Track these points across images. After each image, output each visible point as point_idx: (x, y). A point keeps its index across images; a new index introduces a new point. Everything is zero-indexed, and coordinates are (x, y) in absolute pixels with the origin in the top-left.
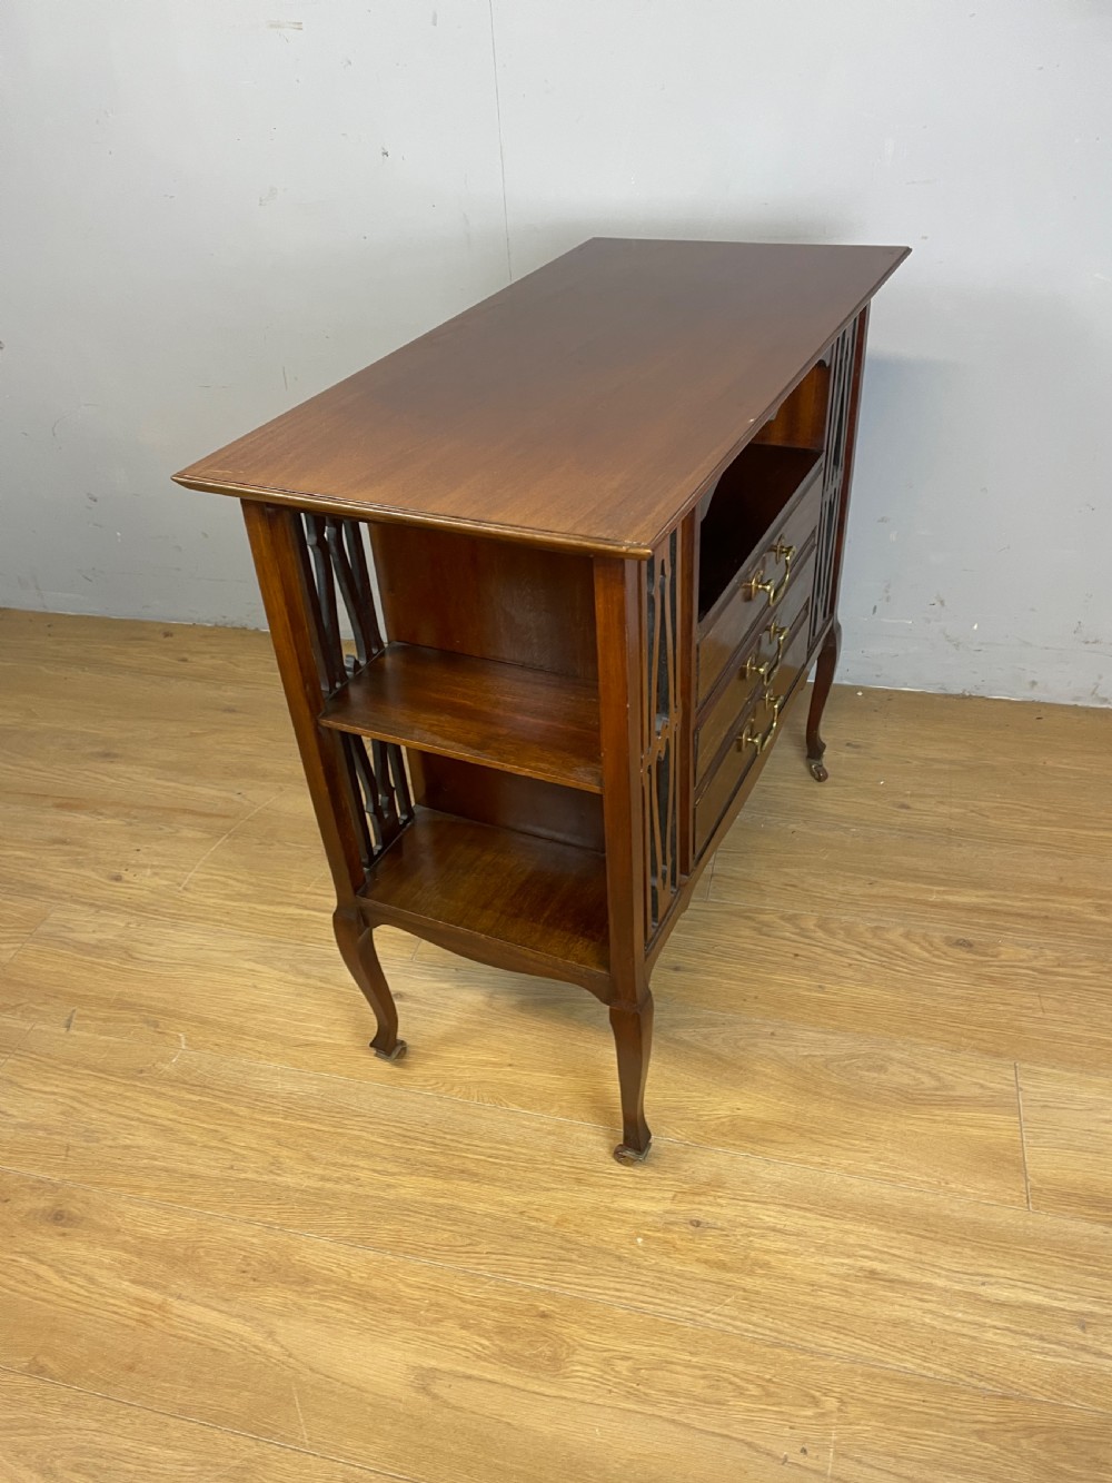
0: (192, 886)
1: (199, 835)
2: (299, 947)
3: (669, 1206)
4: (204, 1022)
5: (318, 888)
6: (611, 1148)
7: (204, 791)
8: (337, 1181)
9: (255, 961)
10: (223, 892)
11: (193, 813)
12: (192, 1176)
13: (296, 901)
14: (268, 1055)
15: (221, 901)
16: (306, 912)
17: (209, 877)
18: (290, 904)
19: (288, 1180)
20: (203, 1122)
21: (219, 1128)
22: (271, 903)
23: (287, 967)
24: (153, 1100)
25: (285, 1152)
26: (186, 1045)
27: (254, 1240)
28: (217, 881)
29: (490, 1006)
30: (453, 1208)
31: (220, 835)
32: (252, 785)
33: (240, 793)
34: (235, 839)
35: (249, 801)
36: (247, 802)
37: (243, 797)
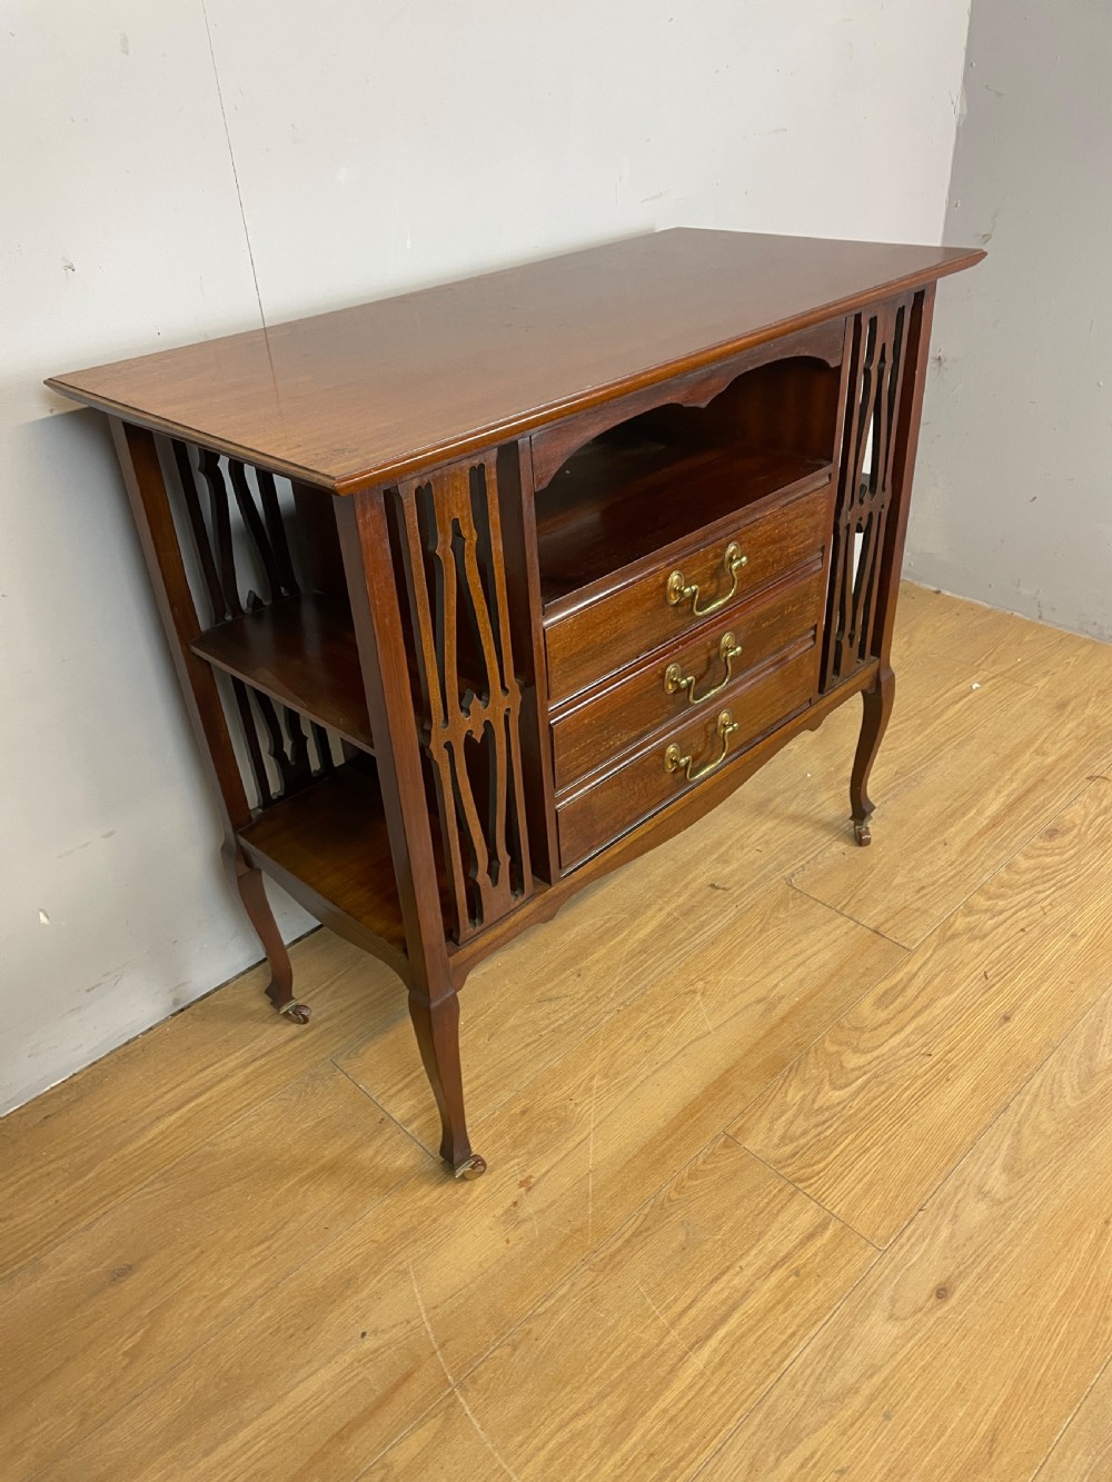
1: (425, 1434)
2: (786, 1379)
5: (668, 1307)
7: (313, 1385)
9: (786, 1454)
11: (356, 1425)
13: (684, 1346)
15: (617, 1456)
16: (714, 1342)
17: (543, 1455)
18: (683, 1358)
22: (665, 1383)
23: (821, 1413)
28: (561, 1446)
31: (449, 1401)
32: (357, 1309)
33: (364, 1334)
34: (474, 1381)
35: (394, 1326)
36: (394, 1330)
37: (375, 1332)
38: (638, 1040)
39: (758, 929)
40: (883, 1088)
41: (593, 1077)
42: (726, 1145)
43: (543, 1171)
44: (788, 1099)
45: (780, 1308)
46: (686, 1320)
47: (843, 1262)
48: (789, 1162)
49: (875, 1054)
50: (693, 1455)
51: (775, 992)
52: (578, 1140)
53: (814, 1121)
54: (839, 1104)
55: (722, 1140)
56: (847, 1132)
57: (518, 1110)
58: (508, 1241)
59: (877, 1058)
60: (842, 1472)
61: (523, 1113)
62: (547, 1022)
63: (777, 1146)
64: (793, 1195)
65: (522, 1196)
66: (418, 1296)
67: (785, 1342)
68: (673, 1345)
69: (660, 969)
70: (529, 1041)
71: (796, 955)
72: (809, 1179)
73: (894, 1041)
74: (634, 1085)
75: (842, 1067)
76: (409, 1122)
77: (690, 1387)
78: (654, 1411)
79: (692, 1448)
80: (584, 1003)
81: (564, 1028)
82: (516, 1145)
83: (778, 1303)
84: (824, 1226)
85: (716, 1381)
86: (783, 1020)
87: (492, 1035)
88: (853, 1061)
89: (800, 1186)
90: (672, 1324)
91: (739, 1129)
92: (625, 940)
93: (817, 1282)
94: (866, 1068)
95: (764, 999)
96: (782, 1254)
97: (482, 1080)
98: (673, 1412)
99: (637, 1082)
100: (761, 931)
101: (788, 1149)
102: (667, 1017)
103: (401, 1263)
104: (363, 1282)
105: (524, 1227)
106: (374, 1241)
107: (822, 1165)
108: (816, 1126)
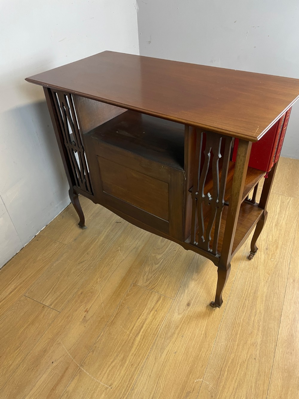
0: (110, 382)
1: (75, 381)
2: (159, 336)
3: (262, 253)
4: (190, 372)
5: (128, 329)
6: (247, 261)
7: (42, 379)
8: (259, 326)
9: (162, 353)
10: (118, 367)
11: (56, 385)
12: (259, 373)
13: (134, 337)
14: (209, 347)
15: (124, 368)
16: (141, 333)
17: (106, 374)
18: (134, 339)
19: (259, 341)
20: (236, 370)
21: (239, 364)
22: (131, 347)
23: (168, 341)
24: (226, 390)
25: (249, 342)
26: (201, 378)
27: (281, 350)
28: (110, 371)
29: (197, 280)
30: (266, 297)
31: (79, 371)
32: (49, 357)
33: (53, 362)
34: (85, 363)
35: (60, 358)
36: (60, 359)
37: (55, 361)
38: (107, 266)
39: (130, 230)
40: (167, 261)
41: (97, 279)
42: (134, 286)
43: (90, 306)
44: (146, 270)
45: (154, 320)
46: (133, 330)
47: (166, 305)
48: (149, 285)
49: (163, 253)
50: (142, 361)
51: (137, 245)
52: (97, 296)
53: (153, 274)
54: (158, 268)
55: (133, 285)
56: (161, 274)
57: (80, 293)
58: (85, 327)
59: (164, 254)
60: (176, 353)
61: (81, 293)
62: (82, 268)
63: (146, 282)
64: (152, 293)
65: (86, 314)
66: (65, 348)
67: (157, 328)
68: (131, 338)
69: (108, 247)
70: (79, 274)
71: (141, 235)
72: (154, 288)
73: (167, 249)
74: (108, 278)
75: (157, 259)
76: (51, 305)
77: (138, 346)
78: (130, 354)
79: (141, 359)
80: (91, 261)
81: (87, 269)
82: (81, 302)
83: (153, 319)
84: (160, 297)
85: (143, 342)
86: (141, 251)
87: (68, 276)
88: (159, 257)
89: (153, 290)
90: (130, 333)
91: (136, 281)
92: (98, 242)
93: (161, 311)
94: (162, 258)
95: (135, 247)
96: (152, 308)
97: (68, 288)
98: (135, 353)
99: (109, 277)
100: (131, 231)
101: (148, 282)
102: (113, 258)
103: (58, 342)
104: (49, 349)
105: (88, 322)
106: (49, 338)
107: (157, 284)
108: (154, 274)
